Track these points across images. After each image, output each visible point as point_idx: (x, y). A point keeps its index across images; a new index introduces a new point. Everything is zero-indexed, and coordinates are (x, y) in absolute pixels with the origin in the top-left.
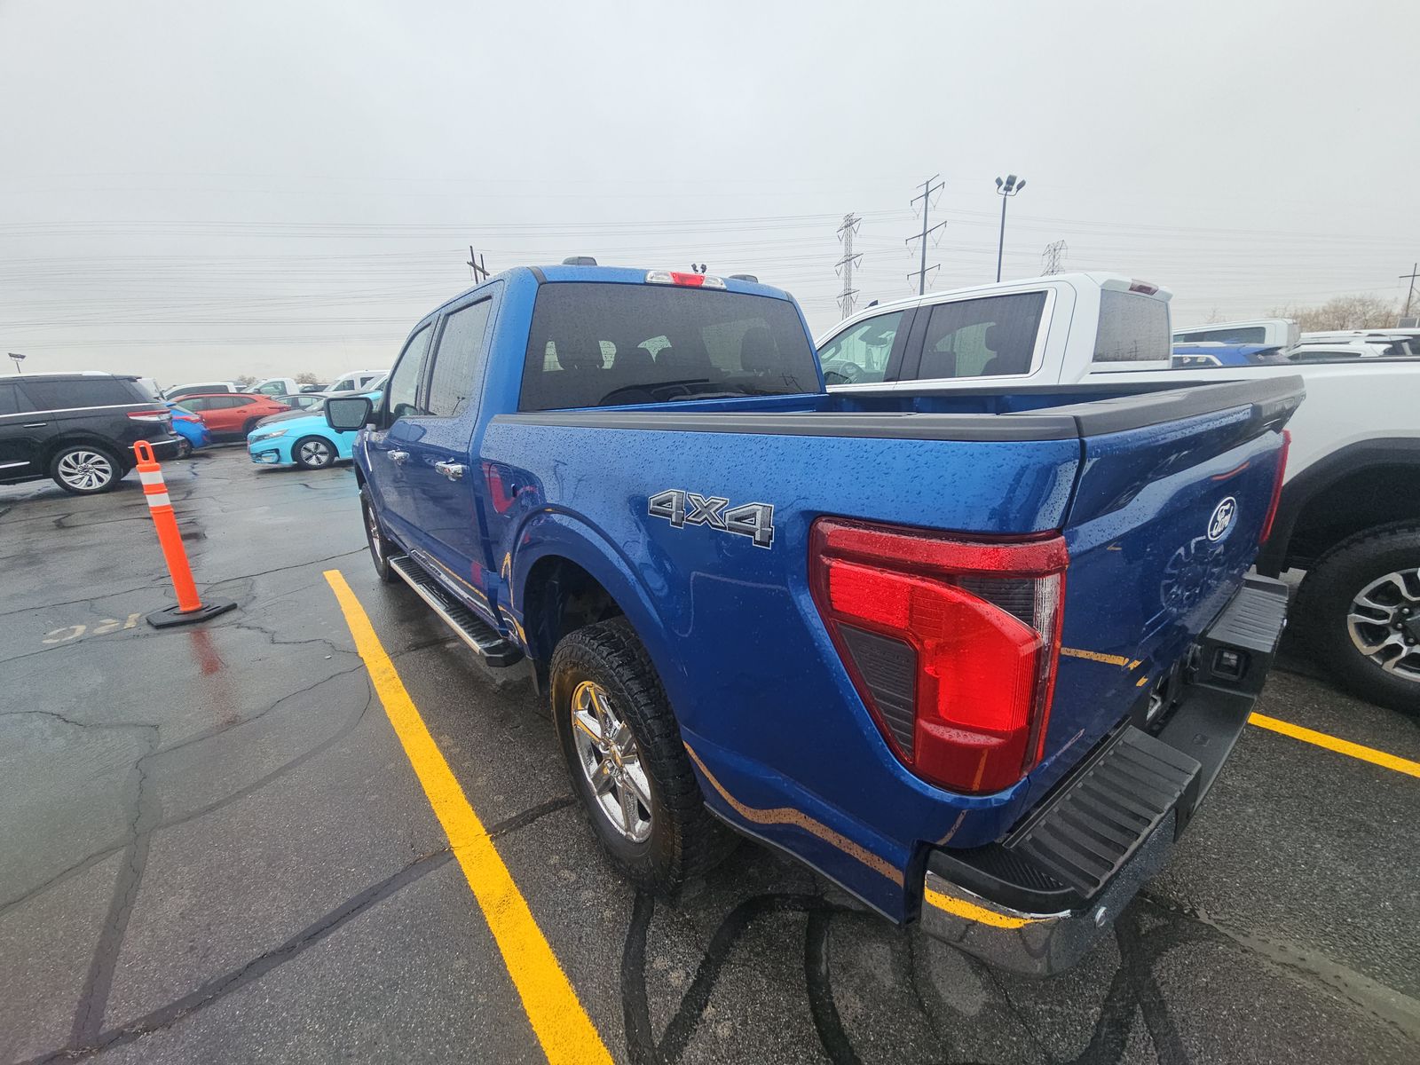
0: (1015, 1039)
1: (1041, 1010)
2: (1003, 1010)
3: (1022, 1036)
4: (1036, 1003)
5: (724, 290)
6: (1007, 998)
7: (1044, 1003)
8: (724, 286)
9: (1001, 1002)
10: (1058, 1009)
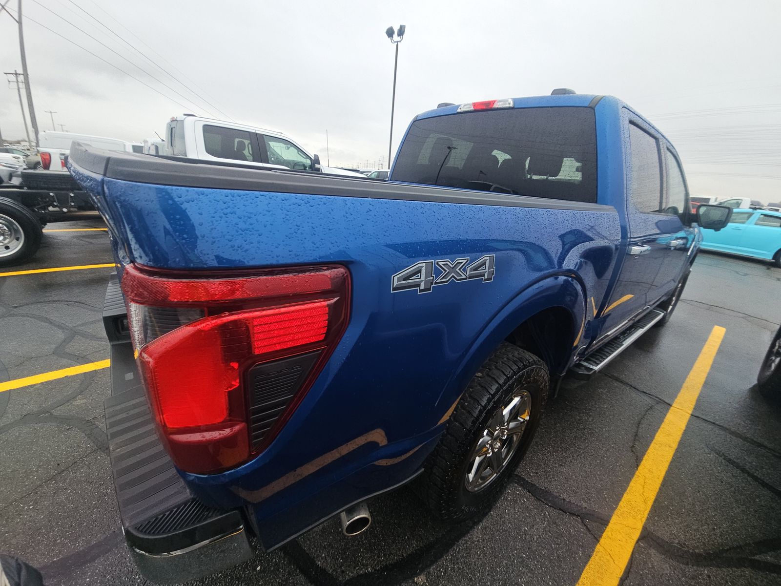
5: (513, 108)
8: (512, 105)
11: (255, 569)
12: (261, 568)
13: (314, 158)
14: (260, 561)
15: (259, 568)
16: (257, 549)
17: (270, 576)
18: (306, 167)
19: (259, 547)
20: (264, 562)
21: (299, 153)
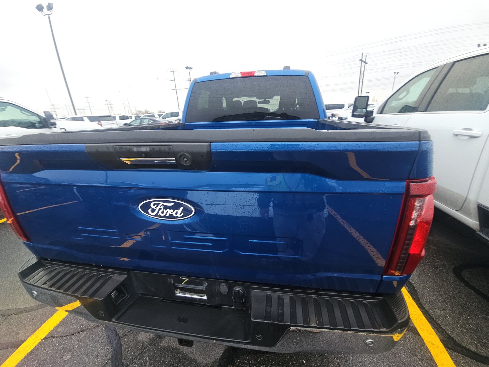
0: (132, 353)
1: (146, 358)
2: (143, 346)
3: (134, 355)
4: (148, 356)
5: (266, 76)
6: (148, 346)
7: (149, 358)
8: (265, 74)
9: (146, 345)
10: (148, 364)
11: (304, 364)
12: (305, 361)
13: (46, 115)
14: (301, 358)
15: (304, 362)
16: (293, 357)
17: (312, 358)
18: (35, 124)
19: (292, 355)
20: (303, 357)
21: (23, 112)
